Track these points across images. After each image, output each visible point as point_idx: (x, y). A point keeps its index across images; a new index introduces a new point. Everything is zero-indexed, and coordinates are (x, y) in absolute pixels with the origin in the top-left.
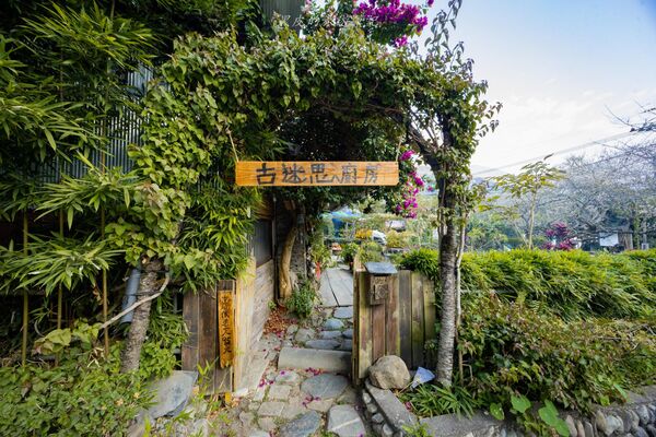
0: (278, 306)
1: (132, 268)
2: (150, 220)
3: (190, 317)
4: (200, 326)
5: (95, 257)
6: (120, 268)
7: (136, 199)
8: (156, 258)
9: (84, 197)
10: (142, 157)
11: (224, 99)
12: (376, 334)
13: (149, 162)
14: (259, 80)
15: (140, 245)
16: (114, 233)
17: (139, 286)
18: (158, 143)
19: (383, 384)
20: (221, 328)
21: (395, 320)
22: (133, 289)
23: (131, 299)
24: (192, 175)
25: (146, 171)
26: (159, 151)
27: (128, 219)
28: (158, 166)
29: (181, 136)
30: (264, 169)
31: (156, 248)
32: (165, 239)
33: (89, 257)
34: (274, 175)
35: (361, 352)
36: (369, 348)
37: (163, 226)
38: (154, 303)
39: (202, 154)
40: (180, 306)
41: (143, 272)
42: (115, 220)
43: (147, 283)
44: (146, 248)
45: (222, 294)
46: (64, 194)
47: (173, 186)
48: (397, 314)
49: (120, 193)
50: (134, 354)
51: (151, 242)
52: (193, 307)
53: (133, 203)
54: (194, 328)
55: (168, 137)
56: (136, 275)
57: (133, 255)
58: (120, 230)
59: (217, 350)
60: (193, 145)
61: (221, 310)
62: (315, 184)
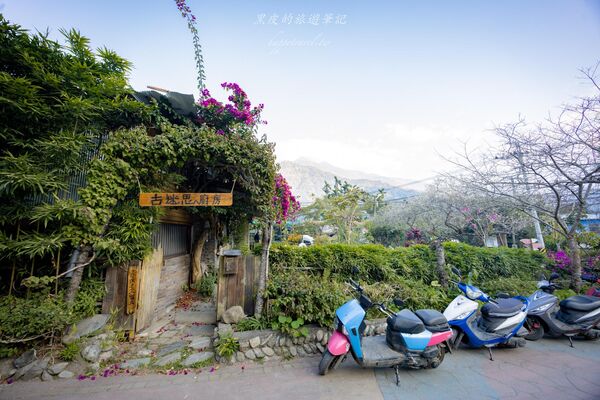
0: (190, 288)
1: (75, 249)
2: (85, 224)
3: (110, 282)
4: (116, 287)
5: (56, 241)
6: (68, 248)
7: (79, 214)
8: (88, 244)
9: (53, 214)
10: (85, 193)
11: (134, 162)
12: (230, 293)
13: (89, 195)
14: (153, 154)
15: (80, 236)
16: (66, 230)
17: (78, 259)
18: (94, 186)
19: (226, 321)
20: (129, 289)
21: (241, 285)
22: (74, 260)
23: (73, 265)
24: (113, 201)
25: (86, 200)
26: (95, 190)
27: (75, 224)
28: (94, 197)
29: (108, 182)
30: (156, 196)
31: (88, 238)
32: (95, 234)
33: (53, 241)
34: (161, 200)
35: (219, 304)
36: (224, 302)
37: (92, 227)
38: (86, 269)
39: (119, 190)
40: (104, 276)
41: (81, 251)
42: (68, 224)
43: (82, 257)
44: (83, 238)
45: (131, 269)
46: (43, 212)
47: (101, 207)
48: (244, 281)
49: (72, 212)
50: (71, 295)
51: (86, 235)
52: (112, 276)
53: (77, 216)
54: (112, 289)
55: (100, 183)
56: (76, 253)
57: (76, 241)
58: (70, 229)
59: (126, 303)
60: (115, 185)
61: (130, 278)
62: (185, 205)
